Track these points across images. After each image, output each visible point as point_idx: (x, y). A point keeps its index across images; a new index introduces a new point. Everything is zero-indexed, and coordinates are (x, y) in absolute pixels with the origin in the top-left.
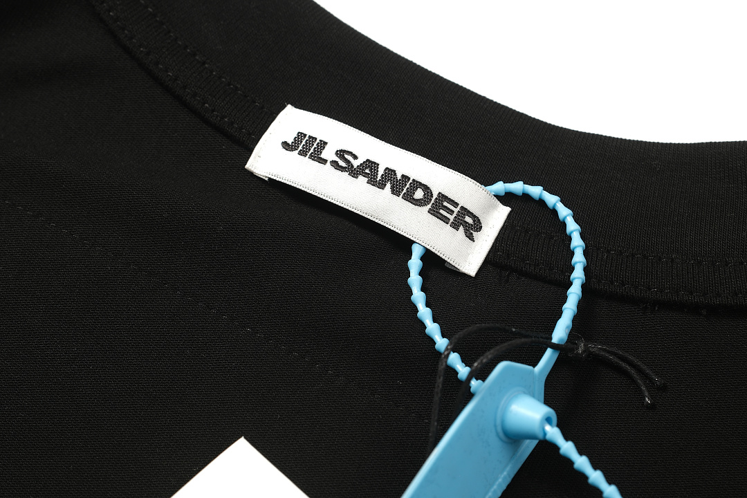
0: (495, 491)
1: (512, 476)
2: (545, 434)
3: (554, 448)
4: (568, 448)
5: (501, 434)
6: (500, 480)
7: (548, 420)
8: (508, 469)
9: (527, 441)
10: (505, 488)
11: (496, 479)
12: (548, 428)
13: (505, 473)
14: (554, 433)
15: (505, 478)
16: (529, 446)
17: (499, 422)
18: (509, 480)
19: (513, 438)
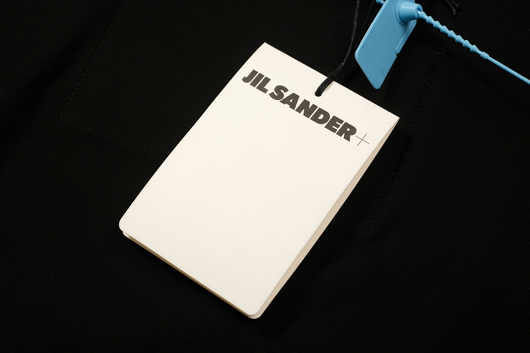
0: (399, 46)
1: (406, 40)
2: (419, 15)
3: (424, 20)
4: (430, 19)
5: (399, 20)
6: (401, 41)
7: (419, 9)
8: (404, 36)
9: (412, 21)
10: (403, 45)
11: (399, 41)
12: (419, 12)
13: (403, 39)
14: (422, 14)
15: (403, 41)
16: (413, 24)
17: (397, 14)
18: (404, 42)
19: (404, 21)
